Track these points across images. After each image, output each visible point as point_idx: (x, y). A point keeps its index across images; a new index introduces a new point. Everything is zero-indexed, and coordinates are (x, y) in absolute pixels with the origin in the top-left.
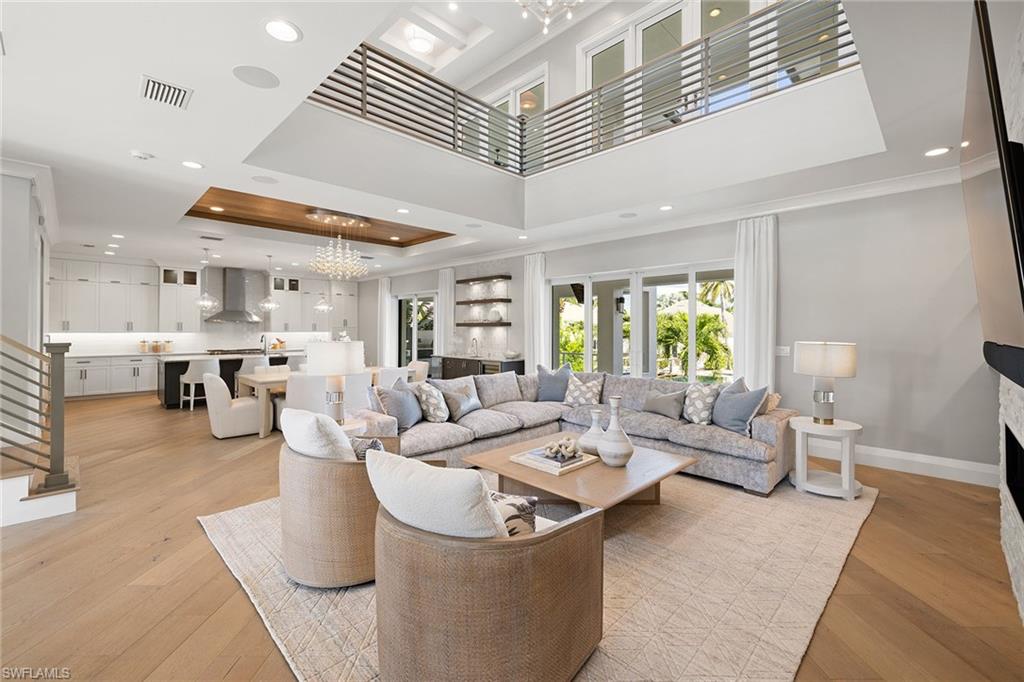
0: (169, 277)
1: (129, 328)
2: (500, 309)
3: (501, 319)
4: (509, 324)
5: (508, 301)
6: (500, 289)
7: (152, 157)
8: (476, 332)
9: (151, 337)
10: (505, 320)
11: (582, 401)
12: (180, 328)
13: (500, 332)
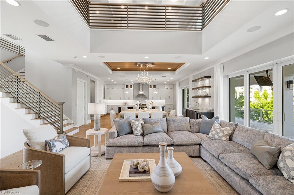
0: (127, 87)
1: (120, 99)
2: (207, 90)
3: (207, 94)
4: (210, 97)
5: (210, 87)
6: (207, 82)
7: (77, 57)
8: (200, 100)
9: (125, 101)
10: (209, 95)
11: (216, 137)
12: (129, 99)
13: (207, 99)
